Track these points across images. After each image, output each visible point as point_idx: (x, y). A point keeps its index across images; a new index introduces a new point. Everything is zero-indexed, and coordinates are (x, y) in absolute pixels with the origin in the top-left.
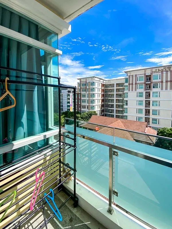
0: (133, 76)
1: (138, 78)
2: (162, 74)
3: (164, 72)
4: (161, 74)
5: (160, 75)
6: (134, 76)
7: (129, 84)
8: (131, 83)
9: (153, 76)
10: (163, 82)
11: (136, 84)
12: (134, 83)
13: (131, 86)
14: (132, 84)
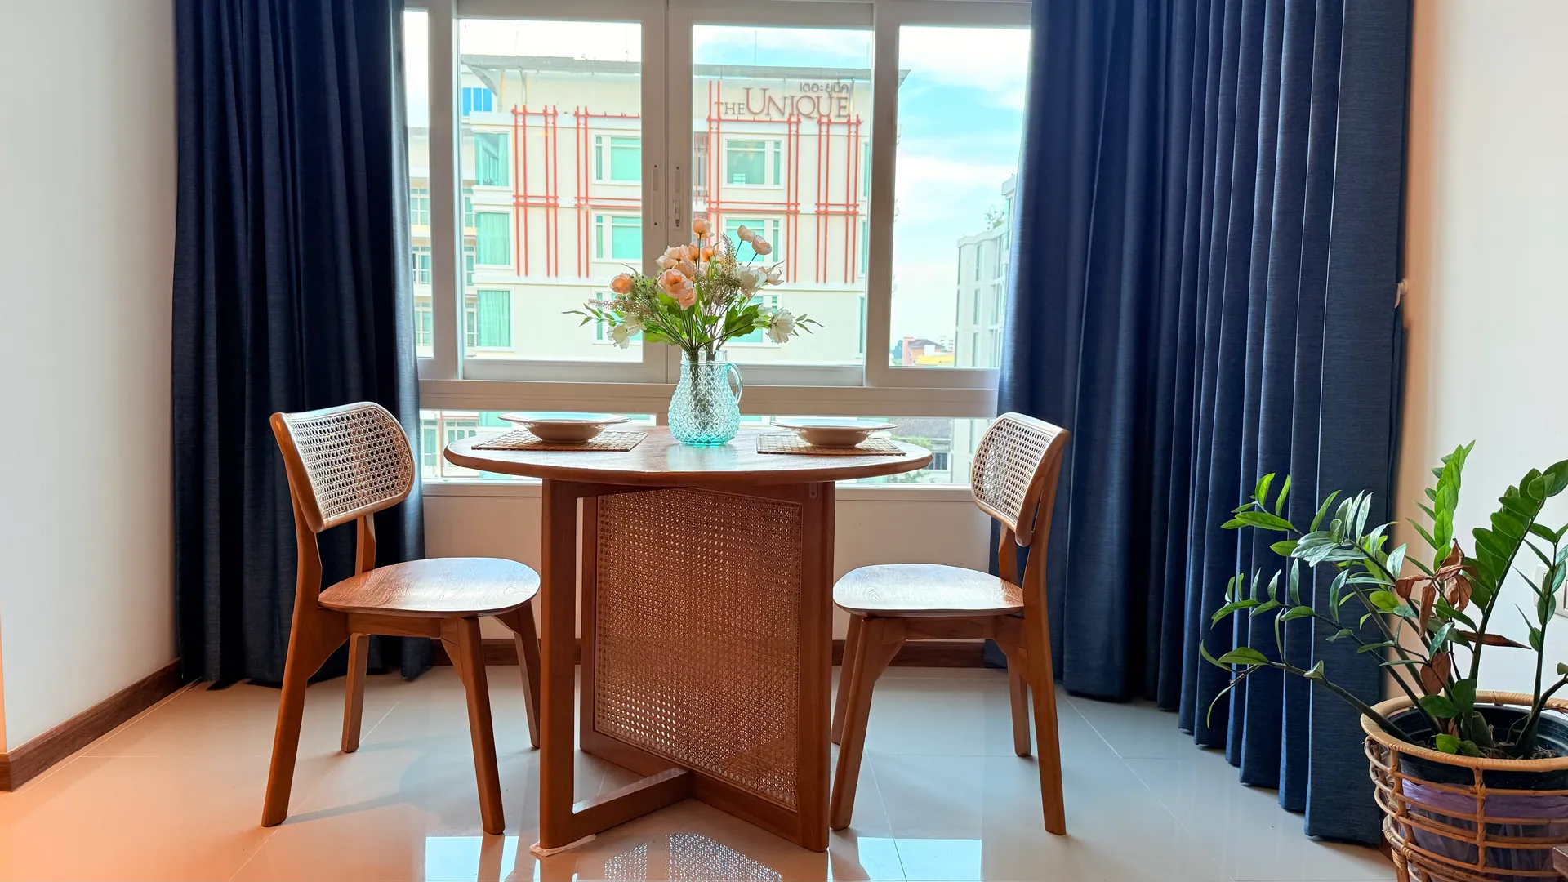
0: (551, 115)
1: (606, 144)
2: (794, 137)
3: (809, 127)
4: (784, 140)
5: (777, 144)
6: (566, 120)
7: (522, 203)
8: (537, 188)
9: (724, 149)
10: (796, 213)
11: (583, 202)
12: (567, 199)
13: (537, 217)
14: (551, 204)
